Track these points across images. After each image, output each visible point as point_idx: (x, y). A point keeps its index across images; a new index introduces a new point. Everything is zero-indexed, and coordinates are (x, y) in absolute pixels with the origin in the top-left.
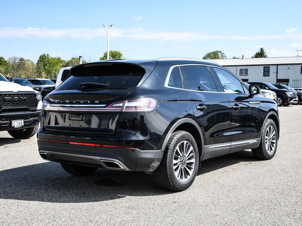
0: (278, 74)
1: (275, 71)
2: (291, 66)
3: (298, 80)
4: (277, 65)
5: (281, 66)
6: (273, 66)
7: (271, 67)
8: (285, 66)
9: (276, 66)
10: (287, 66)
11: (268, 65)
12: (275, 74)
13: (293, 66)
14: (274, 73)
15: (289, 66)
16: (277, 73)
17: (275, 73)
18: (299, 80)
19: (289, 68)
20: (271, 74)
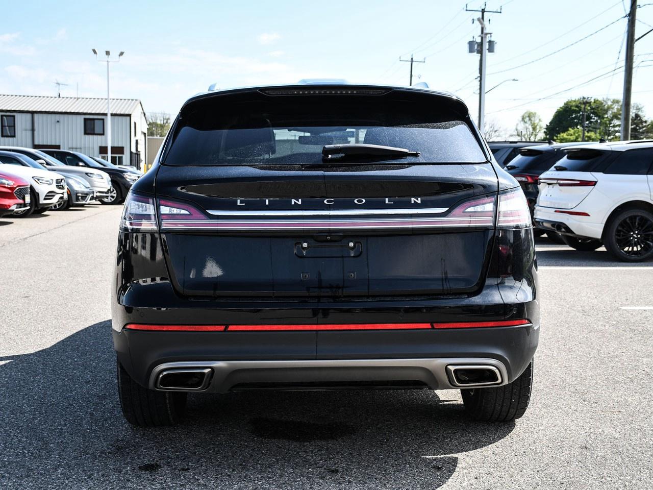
0: (36, 133)
1: (29, 126)
2: (62, 116)
3: (79, 148)
4: (31, 113)
5: (40, 115)
6: (24, 115)
7: (18, 116)
8: (49, 116)
9: (29, 116)
10: (53, 116)
11: (11, 112)
12: (29, 133)
13: (66, 116)
14: (26, 130)
15: (57, 117)
16: (33, 130)
17: (28, 130)
18: (81, 148)
19: (58, 122)
20: (19, 131)
